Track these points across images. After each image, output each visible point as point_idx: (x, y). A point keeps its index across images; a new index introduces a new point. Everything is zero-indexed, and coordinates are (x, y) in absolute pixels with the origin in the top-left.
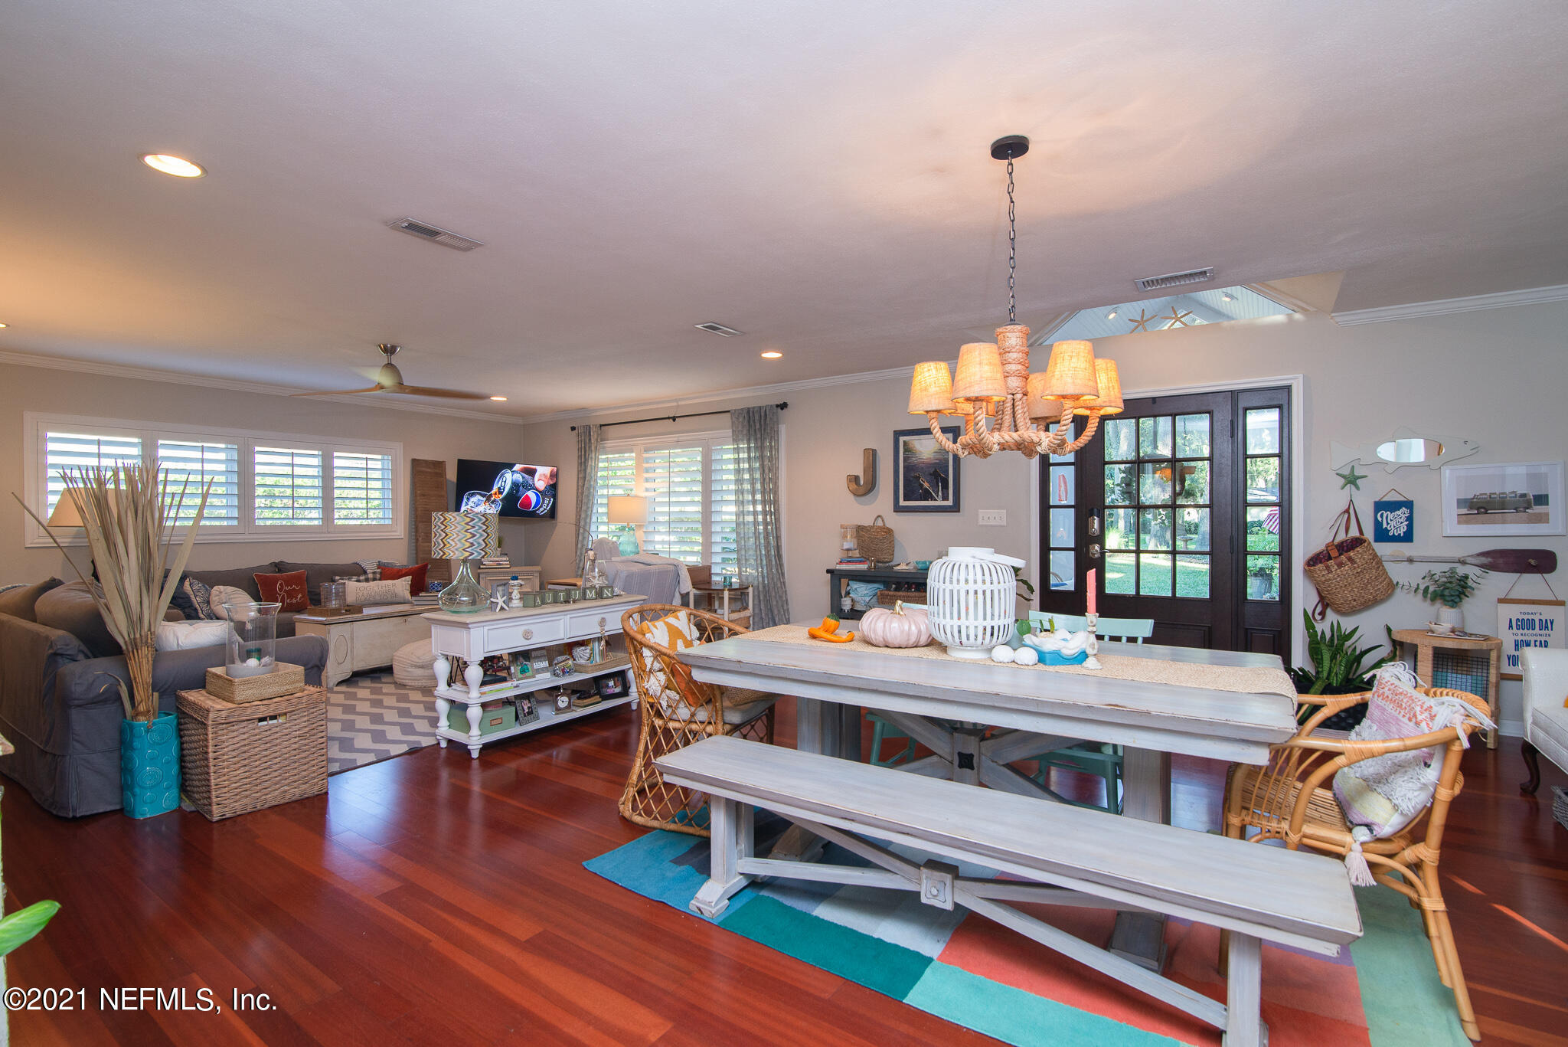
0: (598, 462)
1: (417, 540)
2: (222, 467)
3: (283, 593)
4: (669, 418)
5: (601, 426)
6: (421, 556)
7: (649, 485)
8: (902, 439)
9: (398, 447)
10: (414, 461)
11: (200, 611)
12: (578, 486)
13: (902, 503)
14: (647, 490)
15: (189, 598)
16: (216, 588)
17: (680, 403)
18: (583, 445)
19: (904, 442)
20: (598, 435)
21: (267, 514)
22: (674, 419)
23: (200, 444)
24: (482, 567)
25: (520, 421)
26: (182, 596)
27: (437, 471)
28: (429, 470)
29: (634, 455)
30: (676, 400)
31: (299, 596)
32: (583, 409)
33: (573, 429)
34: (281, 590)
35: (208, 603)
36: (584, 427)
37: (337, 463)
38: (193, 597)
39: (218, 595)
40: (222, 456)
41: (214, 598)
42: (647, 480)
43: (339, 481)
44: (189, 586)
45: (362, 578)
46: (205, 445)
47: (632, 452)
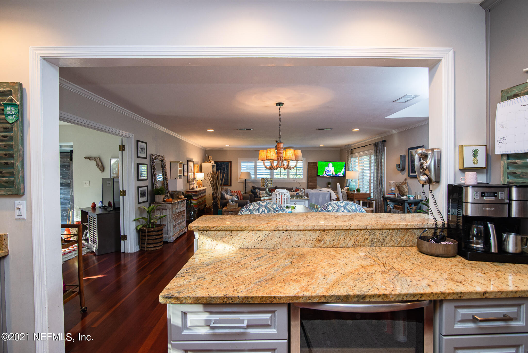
4: (362, 147)
5: (351, 150)
8: (410, 151)
10: (308, 162)
13: (411, 174)
14: (360, 169)
17: (366, 141)
19: (411, 152)
20: (351, 152)
21: (276, 176)
22: (365, 146)
25: (339, 149)
28: (313, 164)
30: (364, 141)
32: (348, 145)
36: (348, 150)
42: (360, 166)
45: (293, 191)
47: (357, 157)
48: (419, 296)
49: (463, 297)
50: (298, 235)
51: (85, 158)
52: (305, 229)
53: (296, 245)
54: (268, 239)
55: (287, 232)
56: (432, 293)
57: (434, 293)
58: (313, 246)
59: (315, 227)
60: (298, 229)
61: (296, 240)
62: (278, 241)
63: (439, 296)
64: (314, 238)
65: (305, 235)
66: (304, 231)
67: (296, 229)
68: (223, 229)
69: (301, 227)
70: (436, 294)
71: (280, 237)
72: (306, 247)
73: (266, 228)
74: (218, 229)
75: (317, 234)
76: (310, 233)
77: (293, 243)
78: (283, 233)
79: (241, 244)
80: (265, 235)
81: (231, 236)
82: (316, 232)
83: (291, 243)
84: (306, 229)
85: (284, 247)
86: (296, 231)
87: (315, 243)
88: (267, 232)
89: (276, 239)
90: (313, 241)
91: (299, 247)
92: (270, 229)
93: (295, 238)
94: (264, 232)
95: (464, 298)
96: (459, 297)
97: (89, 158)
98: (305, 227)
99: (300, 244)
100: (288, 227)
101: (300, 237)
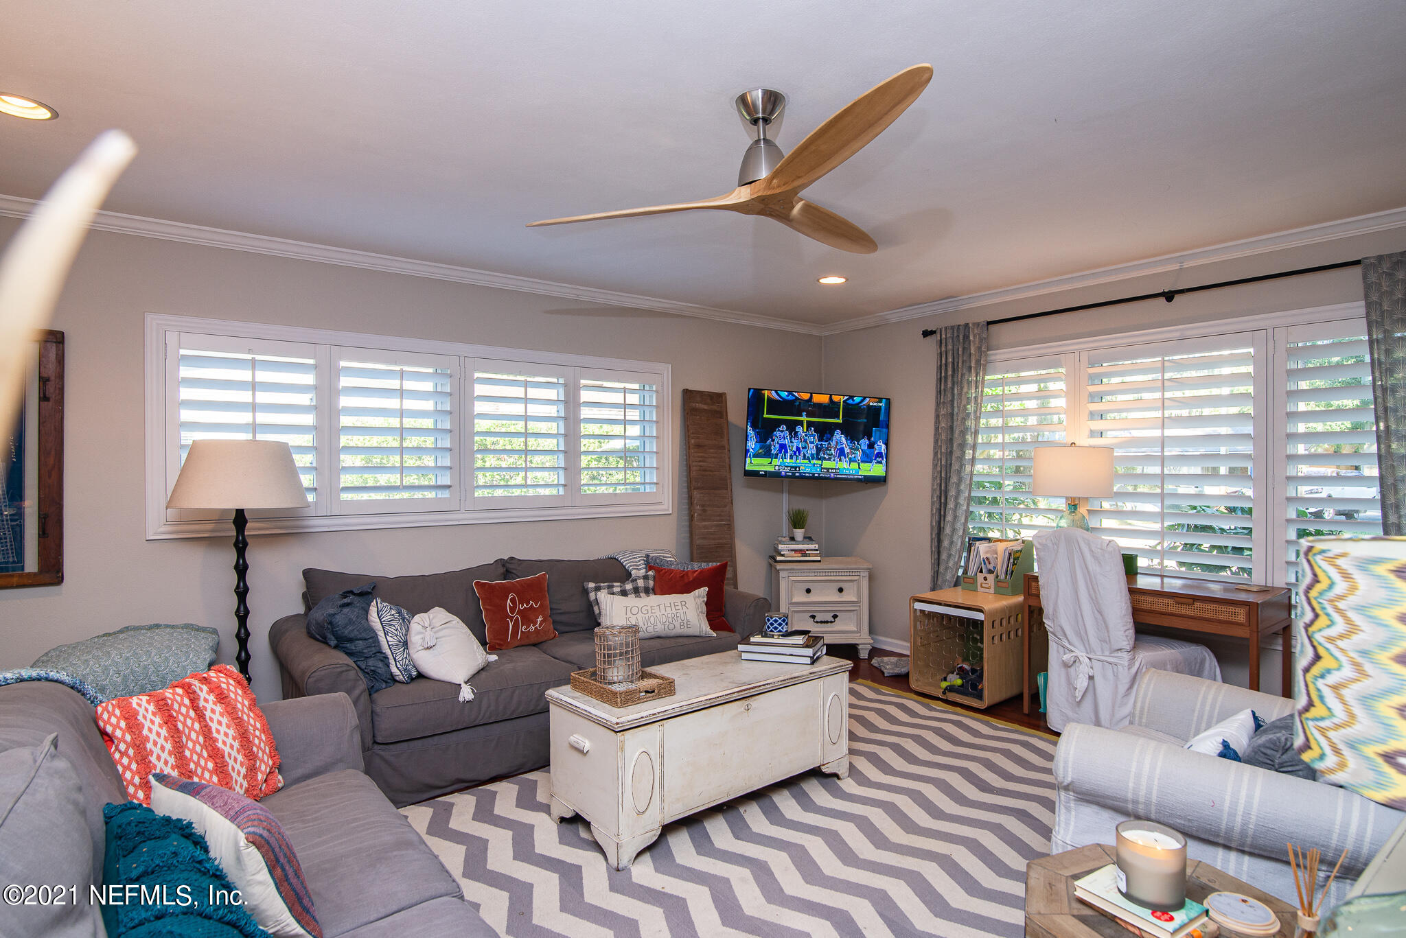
0: (983, 388)
1: (691, 518)
2: (429, 405)
3: (516, 616)
4: (1155, 295)
5: (989, 323)
6: (698, 542)
7: (1097, 425)
9: (666, 370)
10: (685, 393)
11: (392, 661)
12: (937, 429)
14: (1092, 434)
15: (375, 637)
16: (417, 617)
17: (1188, 264)
18: (950, 360)
20: (981, 340)
21: (490, 479)
22: (1169, 296)
23: (398, 368)
24: (779, 558)
26: (364, 635)
27: (715, 407)
28: (705, 407)
29: (1062, 370)
30: (1176, 260)
31: (540, 619)
32: (950, 298)
33: (926, 334)
34: (512, 609)
35: (405, 644)
36: (952, 328)
37: (585, 396)
38: (381, 634)
39: (422, 633)
40: (428, 386)
41: (415, 639)
42: (1092, 416)
43: (587, 425)
44: (375, 615)
45: (628, 586)
46: (406, 368)
47: (1061, 366)
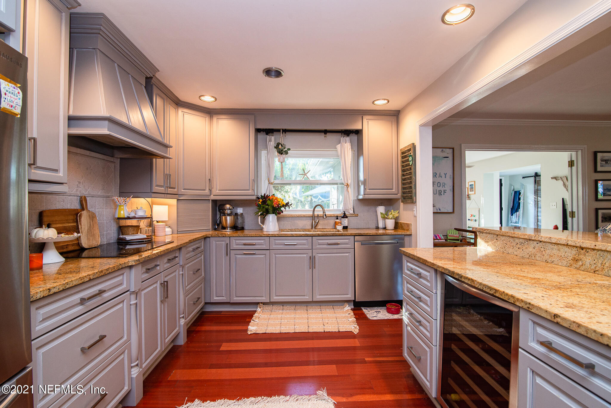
48: (494, 291)
49: (531, 309)
50: (552, 249)
51: (552, 178)
52: (557, 243)
53: (550, 259)
54: (524, 247)
55: (540, 244)
56: (504, 292)
57: (505, 293)
58: (569, 265)
59: (568, 242)
60: (550, 241)
61: (550, 254)
62: (533, 251)
63: (509, 299)
64: (570, 255)
65: (559, 250)
66: (559, 245)
67: (548, 241)
68: (491, 232)
69: (553, 239)
70: (507, 294)
71: (534, 248)
72: (560, 264)
73: (521, 236)
74: (487, 232)
75: (574, 251)
76: (566, 249)
77: (546, 257)
78: (537, 243)
79: (504, 248)
80: (521, 243)
81: (497, 239)
82: (573, 249)
83: (545, 256)
84: (559, 242)
85: (538, 259)
86: (550, 244)
87: (571, 262)
88: (523, 240)
89: (531, 250)
90: (569, 259)
91: (553, 263)
92: (524, 238)
93: (549, 251)
94: (521, 240)
95: (532, 311)
96: (527, 307)
97: (556, 178)
98: (558, 240)
99: (554, 260)
100: (540, 238)
101: (554, 251)
